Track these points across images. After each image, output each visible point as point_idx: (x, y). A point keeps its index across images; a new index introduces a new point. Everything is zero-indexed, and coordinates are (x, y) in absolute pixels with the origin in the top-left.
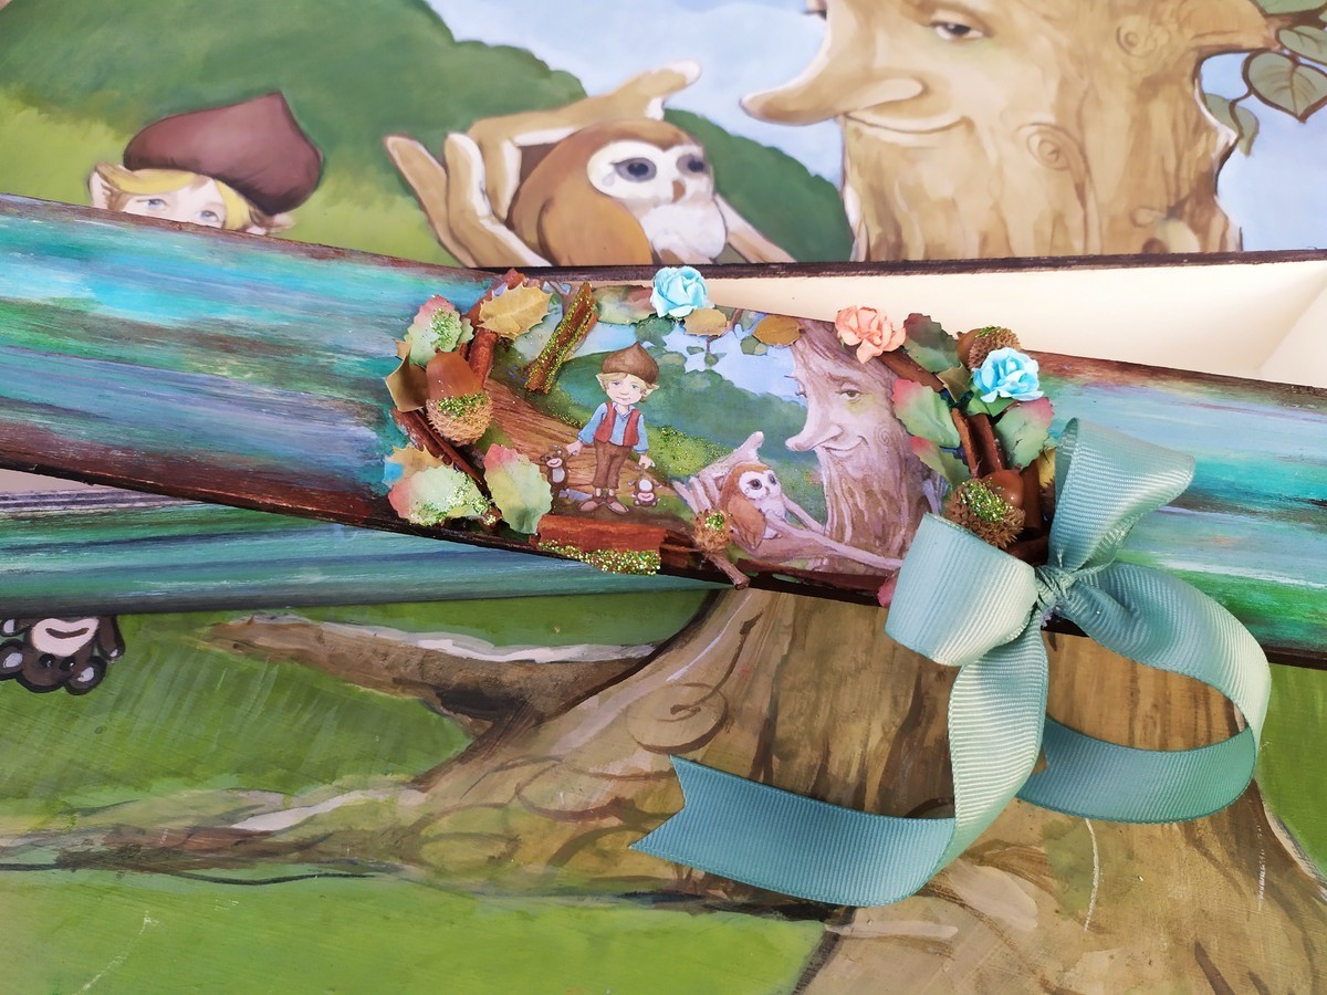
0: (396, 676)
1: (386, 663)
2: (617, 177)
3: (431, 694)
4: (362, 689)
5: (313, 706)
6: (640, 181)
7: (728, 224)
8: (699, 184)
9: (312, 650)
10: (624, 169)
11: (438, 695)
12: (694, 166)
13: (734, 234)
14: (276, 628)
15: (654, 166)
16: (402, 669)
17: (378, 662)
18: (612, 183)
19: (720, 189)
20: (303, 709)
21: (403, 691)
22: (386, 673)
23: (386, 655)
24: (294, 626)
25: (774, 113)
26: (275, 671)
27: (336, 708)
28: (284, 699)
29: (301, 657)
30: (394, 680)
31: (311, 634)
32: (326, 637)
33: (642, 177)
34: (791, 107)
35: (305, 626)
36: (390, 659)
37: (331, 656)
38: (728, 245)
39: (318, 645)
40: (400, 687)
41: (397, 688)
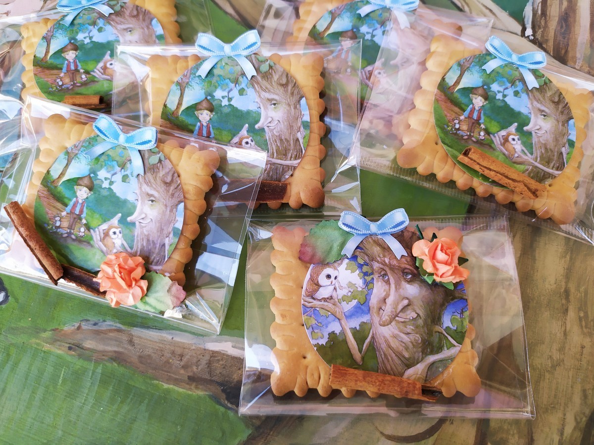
0: (190, 374)
1: (182, 363)
3: (218, 390)
4: (166, 386)
5: (129, 400)
9: (126, 352)
11: (223, 391)
14: (98, 333)
16: (195, 369)
17: (176, 362)
20: (122, 402)
21: (196, 388)
22: (182, 371)
23: (181, 356)
24: (111, 331)
26: (99, 370)
27: (146, 401)
28: (108, 394)
29: (118, 358)
30: (189, 378)
31: (125, 338)
32: (136, 341)
35: (119, 330)
36: (185, 359)
37: (140, 357)
39: (130, 347)
40: (194, 384)
41: (191, 385)
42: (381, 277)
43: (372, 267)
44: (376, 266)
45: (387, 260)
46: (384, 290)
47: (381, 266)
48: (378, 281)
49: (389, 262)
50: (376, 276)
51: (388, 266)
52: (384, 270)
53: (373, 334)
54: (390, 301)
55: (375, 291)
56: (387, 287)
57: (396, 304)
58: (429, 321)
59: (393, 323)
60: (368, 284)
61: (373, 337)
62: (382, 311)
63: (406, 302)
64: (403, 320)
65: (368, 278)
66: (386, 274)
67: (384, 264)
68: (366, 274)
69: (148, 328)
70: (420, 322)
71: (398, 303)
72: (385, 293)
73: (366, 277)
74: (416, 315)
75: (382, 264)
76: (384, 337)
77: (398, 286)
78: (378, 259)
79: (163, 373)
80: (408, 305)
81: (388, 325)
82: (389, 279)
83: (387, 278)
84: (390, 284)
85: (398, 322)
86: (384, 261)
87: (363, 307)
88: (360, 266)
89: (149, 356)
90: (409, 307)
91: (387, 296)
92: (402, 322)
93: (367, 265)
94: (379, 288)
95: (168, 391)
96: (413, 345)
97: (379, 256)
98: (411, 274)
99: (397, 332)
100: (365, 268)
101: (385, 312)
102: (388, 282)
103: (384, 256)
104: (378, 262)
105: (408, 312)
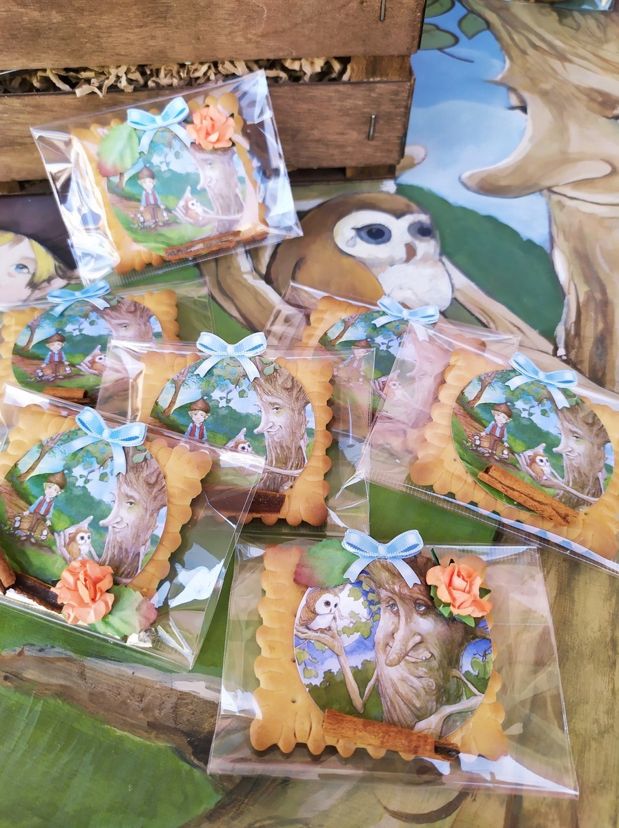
0: (150, 719)
1: (142, 705)
2: (358, 240)
3: (183, 741)
4: (119, 733)
5: (72, 747)
6: (378, 243)
7: (453, 282)
8: (427, 247)
9: (75, 686)
10: (363, 234)
11: (190, 743)
12: (423, 231)
13: (458, 290)
14: (43, 661)
15: (390, 232)
16: (157, 712)
17: (134, 703)
18: (354, 245)
19: (445, 251)
20: (62, 750)
21: (157, 738)
22: (141, 716)
23: (142, 696)
24: (59, 659)
25: (489, 187)
26: (39, 708)
27: (92, 751)
28: (45, 739)
29: (64, 694)
30: (149, 724)
31: (75, 669)
32: (88, 674)
33: (379, 240)
34: (503, 183)
35: (69, 660)
36: (146, 700)
37: (91, 694)
38: (455, 300)
39: (80, 682)
40: (154, 733)
41: (151, 733)
42: (389, 608)
43: (379, 595)
44: (384, 593)
45: (397, 588)
46: (393, 623)
47: (390, 595)
48: (385, 612)
49: (399, 590)
50: (383, 606)
51: (397, 595)
52: (393, 599)
53: (378, 675)
54: (398, 636)
55: (381, 623)
56: (396, 620)
57: (406, 641)
58: (445, 663)
59: (402, 663)
60: (374, 615)
61: (377, 680)
62: (388, 648)
63: (418, 639)
64: (414, 660)
65: (374, 608)
66: (395, 604)
67: (393, 592)
68: (371, 603)
69: (105, 658)
70: (435, 664)
71: (408, 639)
72: (393, 627)
73: (371, 607)
74: (430, 655)
75: (391, 592)
76: (391, 679)
77: (409, 619)
78: (387, 586)
79: (118, 715)
80: (420, 642)
81: (396, 665)
82: (398, 610)
83: (396, 608)
84: (399, 616)
85: (408, 662)
86: (394, 589)
87: (366, 642)
88: (366, 593)
89: (102, 693)
90: (421, 645)
91: (396, 629)
92: (413, 662)
93: (373, 592)
94: (386, 621)
95: (121, 739)
96: (426, 692)
97: (388, 583)
98: (425, 606)
99: (406, 674)
100: (371, 596)
101: (393, 649)
102: (397, 614)
103: (394, 584)
104: (386, 589)
105: (421, 651)
